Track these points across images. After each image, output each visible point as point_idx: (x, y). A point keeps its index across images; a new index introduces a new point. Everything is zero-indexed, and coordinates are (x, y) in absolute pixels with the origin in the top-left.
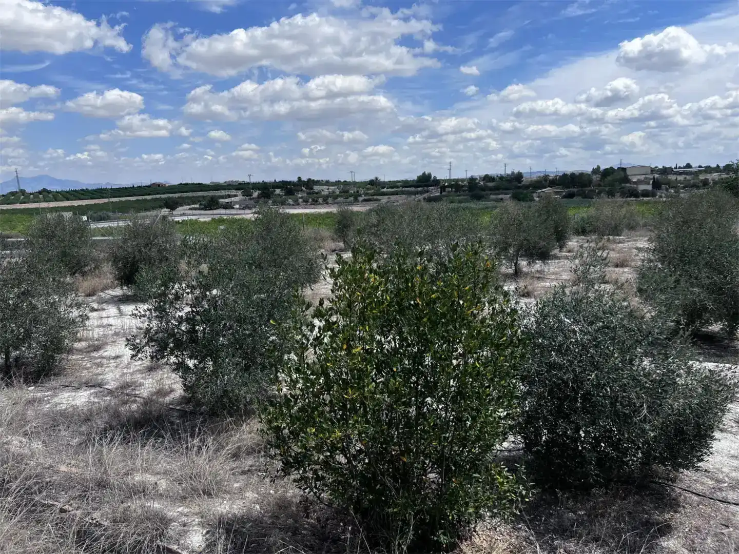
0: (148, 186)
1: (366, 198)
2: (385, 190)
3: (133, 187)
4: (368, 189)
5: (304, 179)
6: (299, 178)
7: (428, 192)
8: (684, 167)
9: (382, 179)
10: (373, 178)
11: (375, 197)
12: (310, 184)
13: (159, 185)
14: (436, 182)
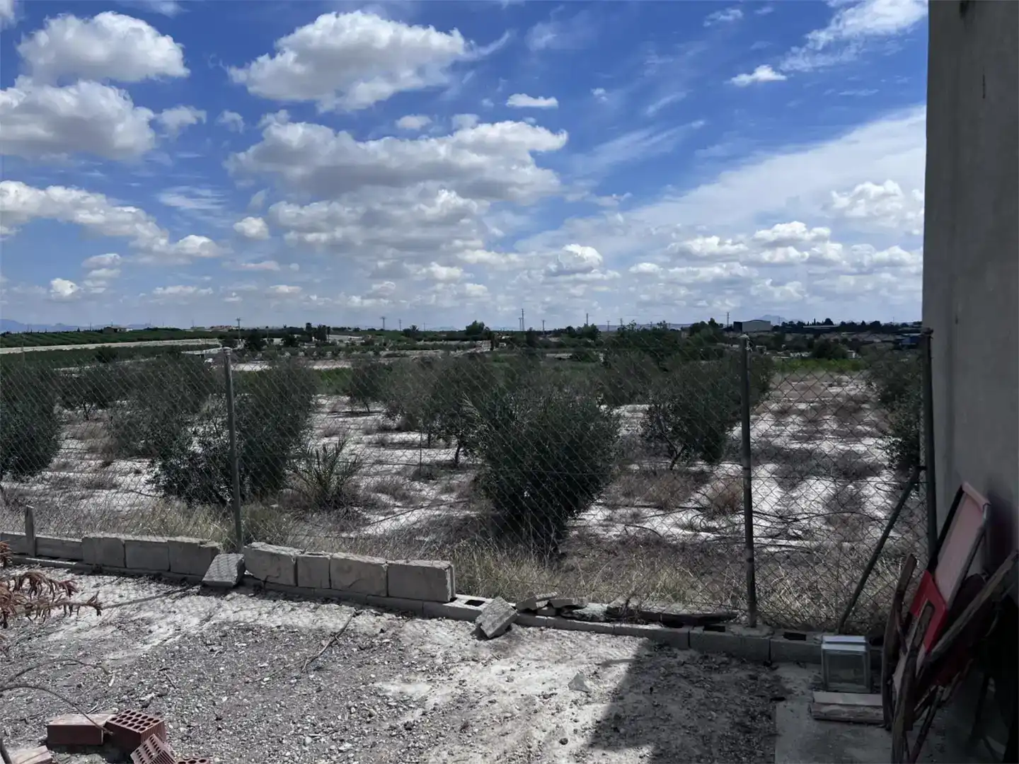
0: (101, 331)
1: (391, 352)
2: (422, 343)
3: (79, 331)
4: (399, 341)
5: (315, 325)
6: (309, 325)
7: (475, 347)
8: (824, 324)
9: (421, 328)
10: (408, 327)
11: (402, 352)
12: (322, 332)
13: (115, 330)
14: (490, 336)
